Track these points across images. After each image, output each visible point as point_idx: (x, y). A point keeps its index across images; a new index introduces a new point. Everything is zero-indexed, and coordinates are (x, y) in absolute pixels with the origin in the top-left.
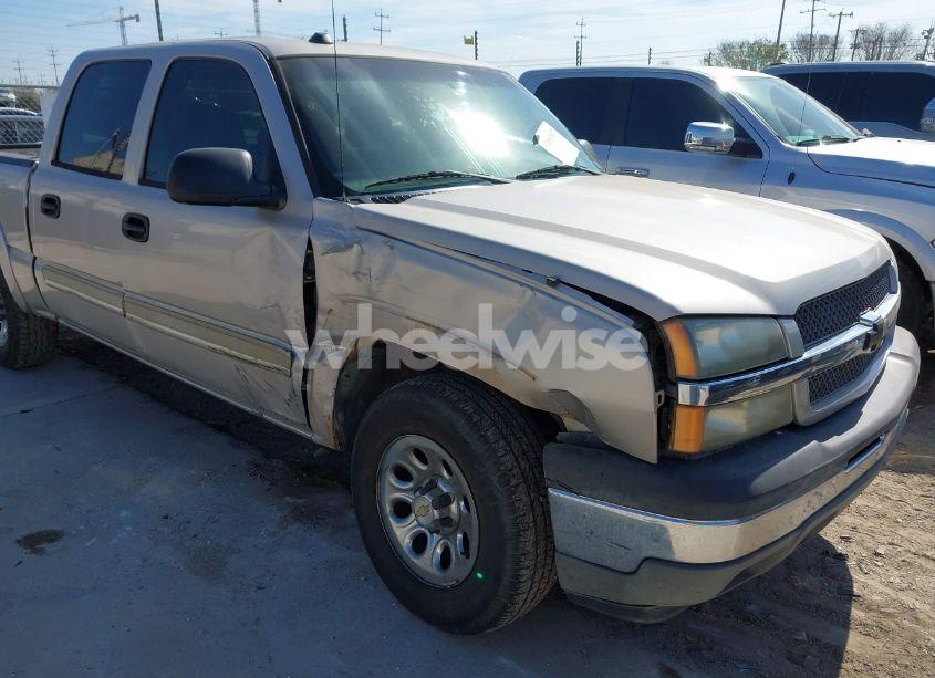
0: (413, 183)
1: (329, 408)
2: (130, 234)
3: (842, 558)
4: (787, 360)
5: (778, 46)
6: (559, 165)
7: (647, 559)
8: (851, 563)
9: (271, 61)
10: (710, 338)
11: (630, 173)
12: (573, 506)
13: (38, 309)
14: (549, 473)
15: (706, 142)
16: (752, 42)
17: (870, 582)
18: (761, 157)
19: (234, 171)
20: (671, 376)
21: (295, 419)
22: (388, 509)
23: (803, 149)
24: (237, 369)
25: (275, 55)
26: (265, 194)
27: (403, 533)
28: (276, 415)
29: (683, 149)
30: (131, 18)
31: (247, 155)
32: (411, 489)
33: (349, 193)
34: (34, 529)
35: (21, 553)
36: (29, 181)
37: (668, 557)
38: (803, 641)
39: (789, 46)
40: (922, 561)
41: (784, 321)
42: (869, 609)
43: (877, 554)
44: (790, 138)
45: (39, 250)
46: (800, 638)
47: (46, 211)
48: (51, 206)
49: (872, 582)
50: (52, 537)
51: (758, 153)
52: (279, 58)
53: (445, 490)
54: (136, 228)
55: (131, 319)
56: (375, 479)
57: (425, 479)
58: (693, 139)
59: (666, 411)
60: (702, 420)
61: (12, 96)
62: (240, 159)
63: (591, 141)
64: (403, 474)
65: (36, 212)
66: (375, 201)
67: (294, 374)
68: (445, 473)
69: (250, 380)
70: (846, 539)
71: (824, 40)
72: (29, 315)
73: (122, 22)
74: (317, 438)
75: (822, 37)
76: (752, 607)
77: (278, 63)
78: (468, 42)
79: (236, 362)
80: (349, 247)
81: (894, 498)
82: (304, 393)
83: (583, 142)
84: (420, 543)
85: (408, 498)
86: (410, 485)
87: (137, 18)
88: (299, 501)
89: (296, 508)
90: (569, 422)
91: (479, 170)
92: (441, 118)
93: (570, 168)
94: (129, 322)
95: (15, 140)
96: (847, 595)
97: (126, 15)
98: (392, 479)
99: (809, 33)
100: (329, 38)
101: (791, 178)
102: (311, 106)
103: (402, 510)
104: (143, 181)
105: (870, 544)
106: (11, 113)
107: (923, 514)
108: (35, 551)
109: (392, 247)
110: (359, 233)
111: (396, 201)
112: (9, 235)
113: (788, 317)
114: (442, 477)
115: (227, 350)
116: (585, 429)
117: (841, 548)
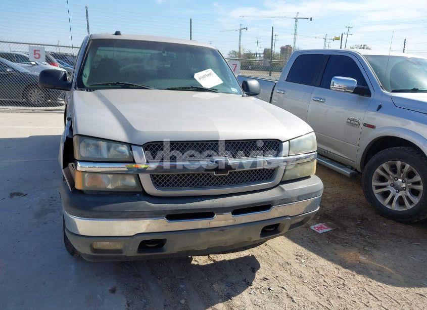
9: (90, 41)
18: (370, 96)
25: (93, 39)
30: (244, 29)
40: (286, 300)
41: (134, 146)
43: (269, 289)
49: (247, 297)
50: (20, 195)
60: (83, 178)
101: (379, 108)
113: (138, 146)
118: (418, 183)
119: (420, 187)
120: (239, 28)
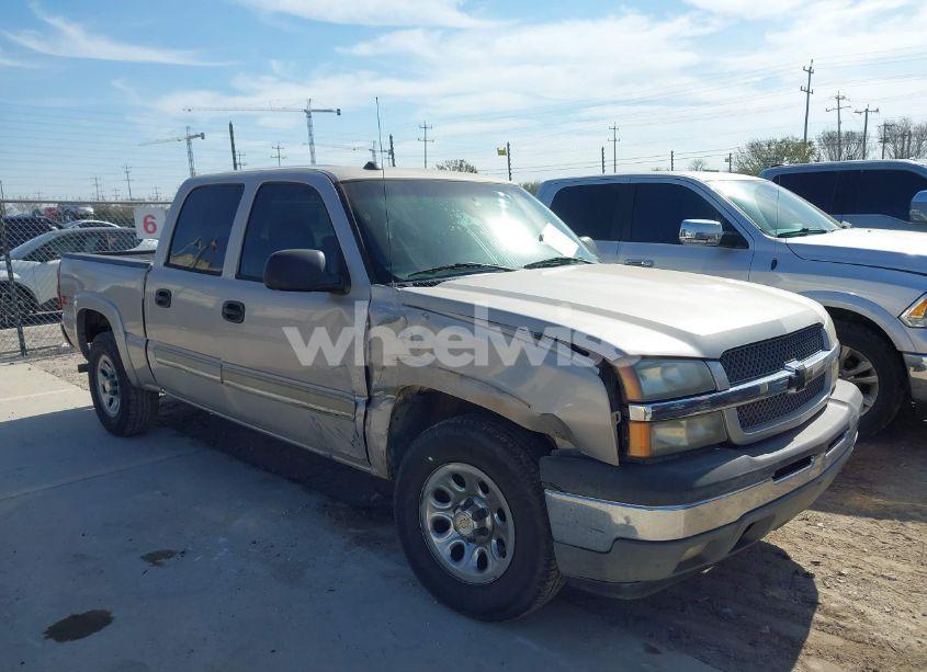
0: (444, 272)
1: (383, 445)
2: (229, 317)
3: (809, 576)
4: (715, 391)
5: (806, 143)
6: (560, 256)
7: (617, 539)
8: (817, 579)
9: (337, 184)
10: (653, 375)
11: (638, 264)
12: (562, 502)
13: (146, 383)
14: (544, 477)
15: (700, 236)
16: (779, 140)
17: (833, 594)
18: (748, 247)
19: (312, 265)
20: (625, 401)
21: (358, 457)
22: (429, 526)
23: (783, 240)
24: (313, 419)
25: (340, 179)
26: (334, 283)
27: (441, 544)
28: (343, 455)
29: (679, 242)
30: (197, 136)
31: (321, 254)
32: (449, 509)
33: (397, 280)
34: (153, 550)
35: (146, 565)
36: (145, 279)
37: (631, 536)
38: (766, 634)
39: (816, 144)
40: (880, 580)
41: (710, 363)
42: (826, 613)
43: (841, 574)
44: (772, 232)
45: (153, 334)
46: (764, 631)
47: (160, 303)
48: (164, 298)
49: (835, 594)
50: (169, 554)
51: (745, 245)
52: (343, 182)
53: (480, 506)
54: (234, 312)
55: (228, 385)
56: (418, 502)
57: (461, 500)
58: (687, 234)
59: (623, 427)
60: (650, 434)
61: (91, 210)
62: (317, 257)
63: (594, 237)
64: (441, 496)
65: (151, 303)
66: (415, 285)
67: (358, 419)
68: (480, 493)
69: (324, 428)
70: (817, 563)
71: (850, 136)
72: (140, 390)
73: (189, 139)
74: (374, 471)
75: (848, 134)
76: (729, 610)
77: (342, 186)
78: (501, 153)
79: (314, 414)
80: (397, 319)
81: (865, 534)
82: (364, 433)
83: (586, 239)
84: (458, 552)
85: (448, 516)
86: (449, 505)
87: (202, 136)
88: (359, 531)
89: (357, 537)
90: (559, 442)
91: (495, 261)
92: (464, 223)
93: (569, 259)
94: (227, 389)
95: (107, 248)
96: (812, 603)
97: (192, 134)
98: (431, 501)
99: (837, 131)
100: (379, 166)
101: (774, 265)
102: (367, 218)
103: (441, 526)
104: (239, 276)
105: (837, 567)
106: (90, 225)
107: (887, 546)
108: (155, 564)
109: (428, 318)
110: (404, 309)
111: (431, 285)
112: (127, 324)
113: (715, 360)
114: (478, 496)
115: (305, 404)
116: (573, 447)
117: (810, 569)
118: (867, 373)
119: (874, 379)
120: (185, 135)
